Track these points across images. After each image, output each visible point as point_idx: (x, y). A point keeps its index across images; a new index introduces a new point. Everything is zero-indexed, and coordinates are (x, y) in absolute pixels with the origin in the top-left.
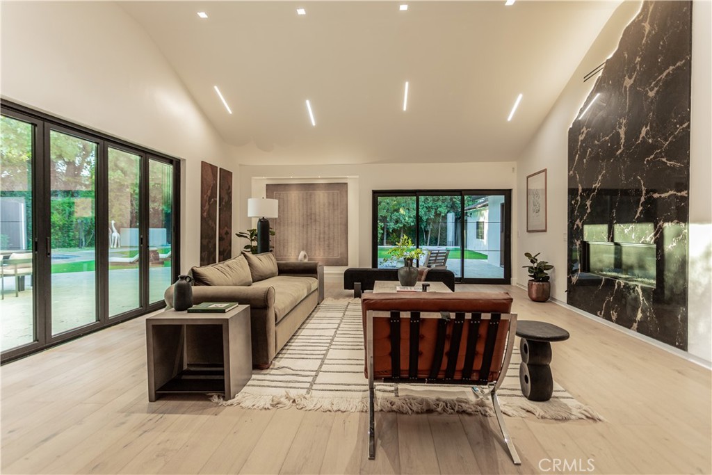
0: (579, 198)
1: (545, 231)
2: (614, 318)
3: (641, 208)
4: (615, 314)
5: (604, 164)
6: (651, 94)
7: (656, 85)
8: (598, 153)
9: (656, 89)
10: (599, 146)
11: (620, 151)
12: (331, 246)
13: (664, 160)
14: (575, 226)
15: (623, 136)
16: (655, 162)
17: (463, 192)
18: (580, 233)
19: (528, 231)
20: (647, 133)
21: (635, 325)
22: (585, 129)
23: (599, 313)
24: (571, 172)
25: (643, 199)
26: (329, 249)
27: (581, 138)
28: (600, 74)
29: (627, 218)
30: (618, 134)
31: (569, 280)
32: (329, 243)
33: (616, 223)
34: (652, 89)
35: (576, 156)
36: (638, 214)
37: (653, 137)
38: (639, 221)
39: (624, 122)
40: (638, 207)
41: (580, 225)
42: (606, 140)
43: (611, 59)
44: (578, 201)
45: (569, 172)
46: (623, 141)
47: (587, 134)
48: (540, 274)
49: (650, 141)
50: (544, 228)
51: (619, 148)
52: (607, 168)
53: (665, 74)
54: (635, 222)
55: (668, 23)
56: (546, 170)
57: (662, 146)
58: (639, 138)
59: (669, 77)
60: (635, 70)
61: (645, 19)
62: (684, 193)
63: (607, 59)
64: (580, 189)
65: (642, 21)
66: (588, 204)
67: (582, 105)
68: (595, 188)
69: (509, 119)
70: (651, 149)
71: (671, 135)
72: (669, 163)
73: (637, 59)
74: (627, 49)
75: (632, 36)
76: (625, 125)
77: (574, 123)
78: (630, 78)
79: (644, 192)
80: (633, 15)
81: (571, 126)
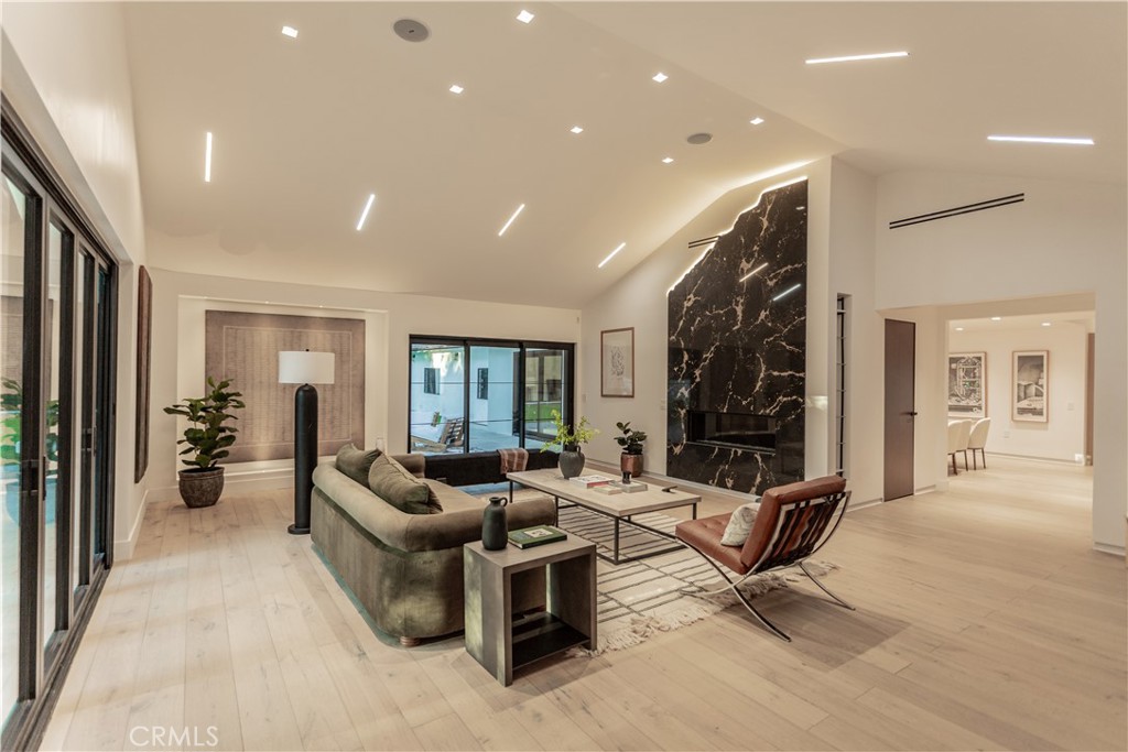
0: (684, 365)
1: (632, 397)
2: (729, 485)
3: (760, 383)
4: (731, 481)
5: (718, 336)
6: (771, 284)
7: (775, 277)
8: (710, 324)
9: (775, 281)
10: (712, 318)
11: (736, 328)
12: (336, 423)
13: (784, 344)
14: (679, 395)
15: (740, 313)
16: (773, 345)
17: (524, 344)
18: (685, 402)
19: (603, 396)
20: (766, 317)
21: (754, 489)
22: (692, 296)
23: (710, 482)
24: (673, 337)
25: (762, 375)
26: (333, 428)
27: (687, 304)
28: (712, 246)
30: (735, 311)
31: (670, 451)
32: (334, 417)
33: (732, 395)
34: (771, 280)
35: (679, 321)
36: (757, 388)
37: (773, 321)
38: (759, 395)
39: (742, 301)
40: (758, 382)
41: (686, 393)
42: (719, 314)
43: (725, 236)
44: (682, 368)
45: (669, 336)
46: (740, 318)
47: (695, 302)
48: (633, 446)
49: (770, 324)
50: (631, 394)
51: (735, 324)
52: (721, 340)
53: (784, 270)
54: (753, 396)
55: (787, 228)
56: (632, 329)
57: (781, 331)
58: (757, 319)
59: (787, 275)
60: (753, 256)
61: (763, 214)
62: (801, 375)
63: (721, 234)
64: (686, 357)
65: (760, 214)
66: (697, 372)
67: (688, 271)
68: (706, 358)
69: (600, 266)
70: (770, 332)
71: (789, 323)
72: (788, 347)
73: (756, 248)
74: (744, 235)
75: (748, 224)
76: (742, 304)
77: (676, 287)
78: (748, 262)
79: (763, 369)
80: (749, 205)
81: (672, 288)
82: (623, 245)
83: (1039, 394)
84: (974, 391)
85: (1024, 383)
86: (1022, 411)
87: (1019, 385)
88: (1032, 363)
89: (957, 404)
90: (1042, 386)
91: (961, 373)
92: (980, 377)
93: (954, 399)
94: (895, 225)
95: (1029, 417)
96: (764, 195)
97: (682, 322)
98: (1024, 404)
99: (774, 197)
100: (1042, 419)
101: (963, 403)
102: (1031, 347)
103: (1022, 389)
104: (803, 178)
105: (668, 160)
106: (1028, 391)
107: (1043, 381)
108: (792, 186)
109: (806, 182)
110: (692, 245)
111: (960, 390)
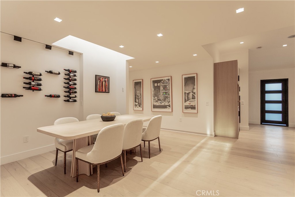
83: (194, 98)
84: (167, 97)
85: (187, 92)
86: (187, 107)
87: (185, 93)
88: (190, 81)
89: (160, 104)
90: (194, 93)
91: (162, 88)
92: (169, 90)
93: (159, 102)
95: (190, 111)
98: (187, 103)
100: (195, 111)
101: (163, 104)
102: (189, 72)
103: (186, 95)
106: (189, 96)
107: (195, 91)
111: (161, 97)
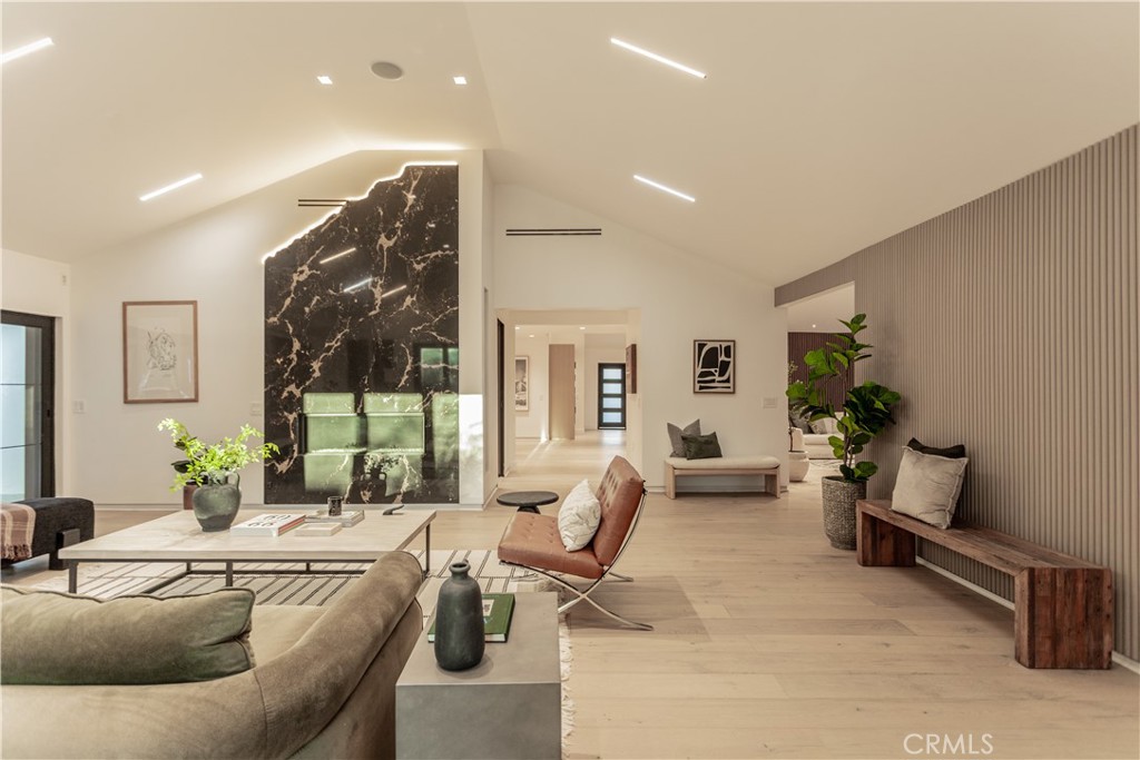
0: (293, 356)
1: (195, 400)
2: (365, 498)
3: (406, 377)
4: (368, 494)
5: (347, 321)
6: (419, 267)
7: (422, 260)
8: (336, 307)
9: (423, 264)
11: (373, 313)
13: (434, 334)
14: (285, 394)
15: (378, 296)
16: (423, 334)
18: (295, 403)
19: (127, 401)
20: (413, 303)
21: (399, 498)
22: (305, 268)
24: (273, 319)
25: (408, 368)
27: (298, 278)
28: (337, 211)
29: (385, 386)
30: (371, 293)
31: (270, 469)
33: (368, 392)
34: (418, 263)
35: (283, 299)
36: (403, 383)
37: (421, 309)
38: (405, 390)
39: (381, 283)
40: (403, 376)
41: (297, 393)
42: (347, 294)
43: (356, 203)
44: (290, 361)
45: (267, 317)
46: (378, 302)
47: (310, 277)
49: (417, 312)
50: (190, 397)
51: (372, 307)
52: (352, 326)
53: (434, 254)
54: (398, 392)
55: (436, 211)
56: (194, 303)
57: (431, 320)
58: (402, 305)
59: (438, 261)
60: (395, 234)
61: (407, 187)
62: (455, 367)
63: (350, 199)
64: (297, 345)
65: (403, 188)
66: (316, 365)
67: (299, 236)
68: (330, 347)
69: (144, 198)
70: (419, 320)
71: (441, 313)
72: (439, 338)
73: (398, 224)
74: (382, 207)
75: (388, 196)
76: (381, 286)
77: (278, 253)
78: (389, 238)
79: (410, 361)
80: (389, 175)
81: (272, 254)
82: (198, 176)
83: (524, 389)
88: (520, 365)
94: (511, 233)
96: (407, 168)
97: (288, 301)
99: (420, 173)
100: (525, 408)
104: (453, 163)
105: (325, 80)
107: (526, 380)
108: (441, 167)
109: (457, 167)
110: (303, 203)
